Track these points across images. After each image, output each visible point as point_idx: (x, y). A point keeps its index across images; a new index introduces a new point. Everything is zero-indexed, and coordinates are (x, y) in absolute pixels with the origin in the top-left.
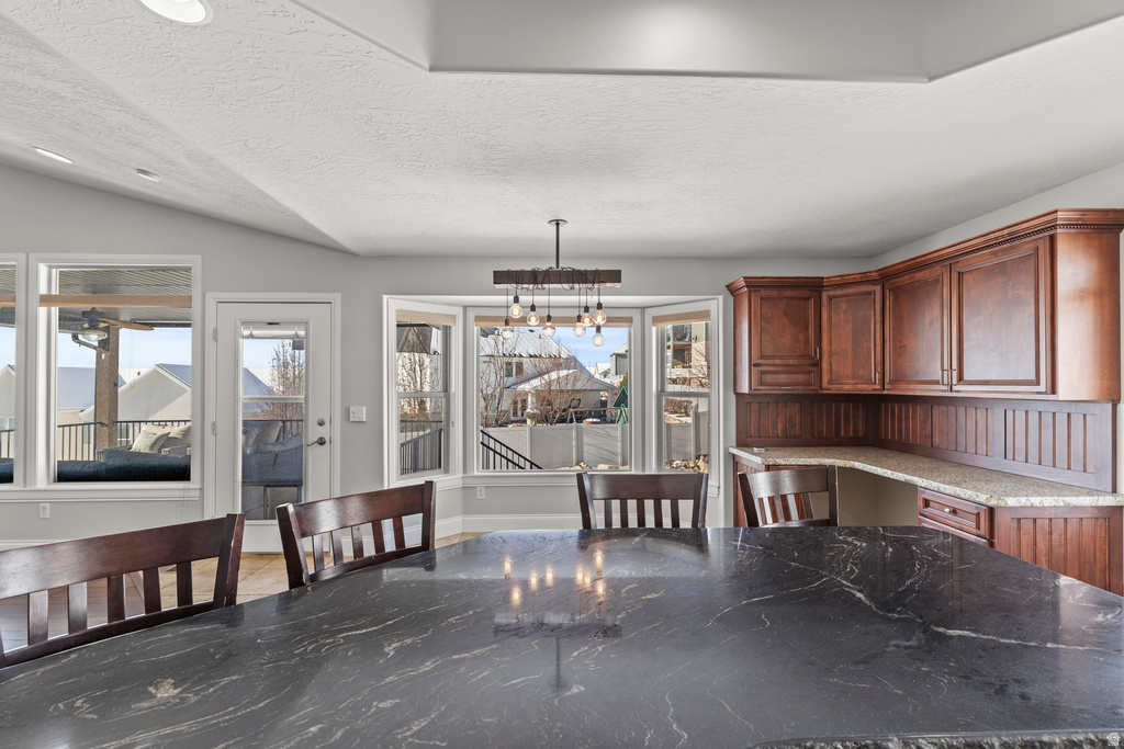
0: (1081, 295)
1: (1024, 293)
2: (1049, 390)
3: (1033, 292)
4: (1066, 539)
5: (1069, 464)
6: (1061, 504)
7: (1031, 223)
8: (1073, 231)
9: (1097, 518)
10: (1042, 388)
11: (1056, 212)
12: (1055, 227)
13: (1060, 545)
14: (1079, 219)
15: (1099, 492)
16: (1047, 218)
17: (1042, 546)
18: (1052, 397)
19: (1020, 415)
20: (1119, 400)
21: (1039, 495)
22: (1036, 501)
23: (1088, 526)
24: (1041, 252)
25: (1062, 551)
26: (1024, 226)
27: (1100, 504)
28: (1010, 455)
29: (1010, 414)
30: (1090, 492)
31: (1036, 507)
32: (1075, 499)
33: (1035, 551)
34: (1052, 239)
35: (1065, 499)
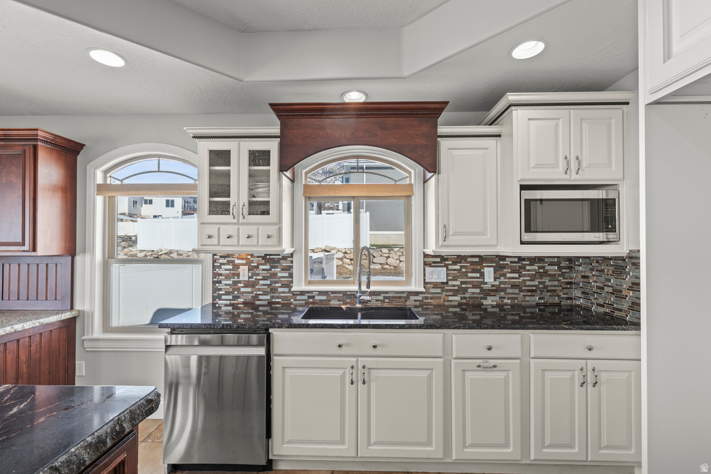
0: (54, 189)
1: (15, 180)
2: (31, 249)
3: (21, 181)
4: (41, 347)
5: (46, 296)
6: (37, 324)
7: (21, 132)
8: (48, 146)
9: (61, 328)
10: (26, 247)
11: (37, 130)
12: (36, 140)
13: (37, 352)
14: (52, 140)
15: (63, 311)
16: (31, 132)
17: (23, 357)
18: (33, 254)
19: (14, 267)
20: (75, 254)
21: (22, 322)
22: (19, 327)
23: (55, 335)
24: (27, 155)
25: (38, 355)
26: (15, 132)
27: (62, 319)
28: (6, 297)
29: (6, 267)
30: (57, 312)
31: (19, 331)
32: (47, 319)
33: (18, 363)
34: (35, 148)
35: (40, 320)
